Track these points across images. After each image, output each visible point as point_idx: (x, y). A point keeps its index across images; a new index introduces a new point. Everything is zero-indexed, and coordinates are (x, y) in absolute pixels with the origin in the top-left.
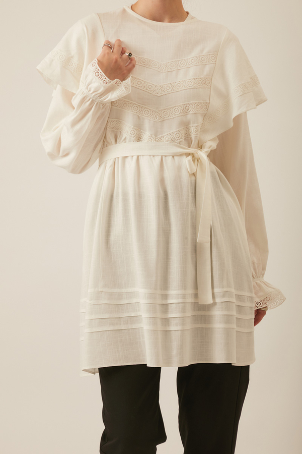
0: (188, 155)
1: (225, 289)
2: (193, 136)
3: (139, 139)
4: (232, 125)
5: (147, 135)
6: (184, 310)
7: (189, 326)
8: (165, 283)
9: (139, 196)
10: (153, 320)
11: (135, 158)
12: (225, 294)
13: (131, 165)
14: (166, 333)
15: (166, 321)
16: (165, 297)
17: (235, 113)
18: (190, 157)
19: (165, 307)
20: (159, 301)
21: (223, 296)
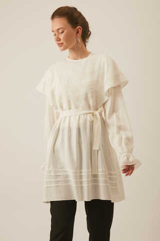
0: (90, 113)
3: (70, 109)
7: (90, 184)
8: (80, 167)
10: (76, 182)
14: (82, 187)
15: (81, 183)
16: (81, 172)
18: (91, 114)
19: (81, 177)
20: (78, 175)
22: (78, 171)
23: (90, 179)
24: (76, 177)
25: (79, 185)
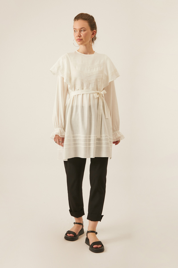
1: (106, 135)
2: (98, 88)
3: (83, 89)
4: (108, 84)
5: (85, 88)
6: (95, 141)
7: (95, 146)
8: (90, 133)
9: (82, 107)
11: (82, 95)
12: (106, 136)
13: (80, 97)
14: (89, 148)
15: (89, 144)
16: (90, 137)
17: (110, 81)
19: (90, 140)
20: (88, 139)
21: (106, 137)
22: (88, 136)
23: (96, 142)
24: (86, 140)
25: (88, 146)
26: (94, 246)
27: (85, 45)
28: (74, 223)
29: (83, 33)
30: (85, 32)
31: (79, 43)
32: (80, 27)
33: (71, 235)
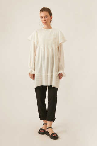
8: (48, 72)
16: (47, 74)
19: (47, 76)
25: (47, 79)
26: (53, 135)
27: (47, 25)
28: (43, 124)
29: (46, 19)
30: (48, 18)
31: (45, 24)
32: (45, 16)
33: (43, 131)
